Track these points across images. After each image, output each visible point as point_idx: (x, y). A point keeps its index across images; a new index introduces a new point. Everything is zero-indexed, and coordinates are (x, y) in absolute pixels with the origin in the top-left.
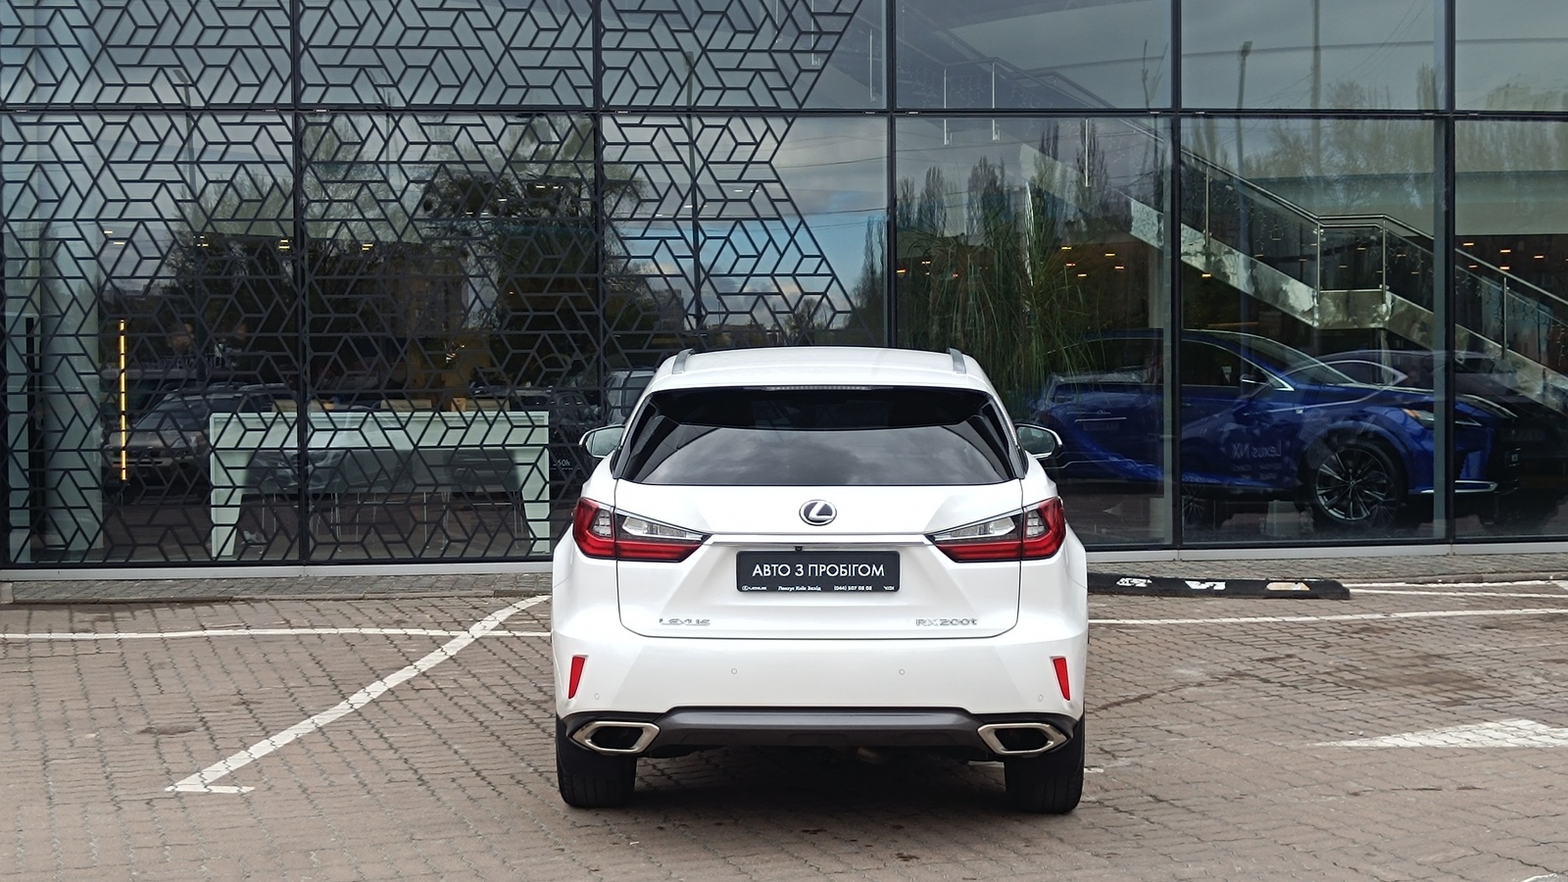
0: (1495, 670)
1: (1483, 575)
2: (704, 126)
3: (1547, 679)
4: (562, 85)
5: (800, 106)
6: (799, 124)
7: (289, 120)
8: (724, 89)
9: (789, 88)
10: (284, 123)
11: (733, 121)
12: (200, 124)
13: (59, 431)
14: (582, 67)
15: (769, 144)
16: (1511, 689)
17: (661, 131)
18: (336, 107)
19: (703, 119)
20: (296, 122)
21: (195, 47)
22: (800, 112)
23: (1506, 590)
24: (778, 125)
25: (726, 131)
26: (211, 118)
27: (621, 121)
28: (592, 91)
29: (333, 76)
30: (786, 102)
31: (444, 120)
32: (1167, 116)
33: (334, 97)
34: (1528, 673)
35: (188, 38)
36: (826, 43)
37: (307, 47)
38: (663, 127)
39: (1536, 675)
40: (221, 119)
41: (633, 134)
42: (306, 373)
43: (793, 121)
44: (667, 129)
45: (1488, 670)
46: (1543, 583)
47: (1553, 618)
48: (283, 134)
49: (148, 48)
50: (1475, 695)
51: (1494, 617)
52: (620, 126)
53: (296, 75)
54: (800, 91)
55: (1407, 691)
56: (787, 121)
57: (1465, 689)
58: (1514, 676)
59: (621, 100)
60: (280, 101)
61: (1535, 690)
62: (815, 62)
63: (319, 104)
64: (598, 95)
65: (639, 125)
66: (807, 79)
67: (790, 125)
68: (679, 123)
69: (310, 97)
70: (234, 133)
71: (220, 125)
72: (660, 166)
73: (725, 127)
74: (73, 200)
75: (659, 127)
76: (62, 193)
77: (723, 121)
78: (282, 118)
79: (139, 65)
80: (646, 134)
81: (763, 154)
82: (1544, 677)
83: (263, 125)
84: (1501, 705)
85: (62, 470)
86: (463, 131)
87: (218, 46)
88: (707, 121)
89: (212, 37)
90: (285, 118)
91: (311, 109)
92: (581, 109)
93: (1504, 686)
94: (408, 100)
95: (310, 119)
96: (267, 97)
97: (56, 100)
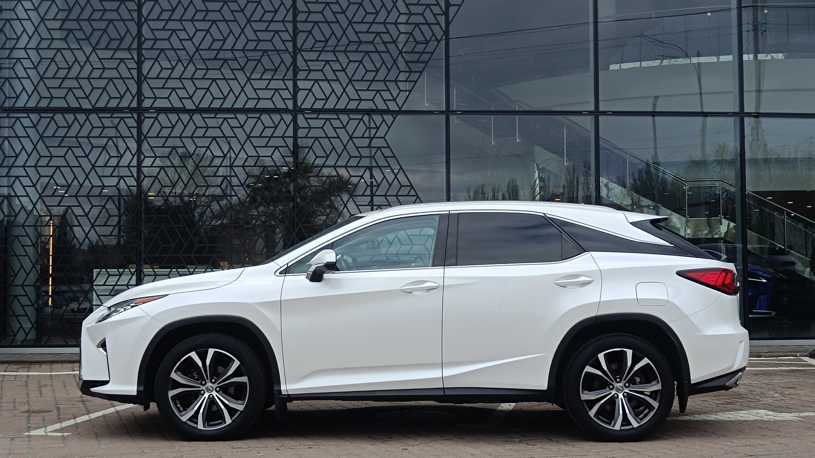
0: (755, 391)
1: (762, 354)
2: (350, 119)
3: (781, 394)
4: (277, 98)
5: (400, 109)
6: (399, 117)
7: (135, 116)
8: (361, 100)
9: (394, 100)
10: (133, 117)
11: (364, 117)
12: (90, 118)
13: (13, 276)
14: (287, 89)
15: (384, 128)
16: (761, 399)
17: (328, 121)
18: (160, 109)
19: (350, 116)
20: (139, 117)
21: (88, 78)
22: (400, 112)
23: (775, 360)
24: (389, 118)
25: (362, 121)
26: (96, 115)
27: (307, 116)
28: (292, 101)
29: (159, 93)
30: (393, 106)
31: (215, 116)
32: (591, 115)
33: (160, 104)
34: (772, 393)
35: (85, 73)
36: (414, 77)
37: (146, 78)
38: (329, 119)
39: (776, 393)
40: (100, 115)
41: (313, 123)
42: (141, 246)
43: (396, 117)
44: (331, 120)
45: (751, 391)
46: (794, 358)
47: (793, 371)
48: (132, 123)
49: (64, 79)
50: (740, 401)
51: (762, 370)
52: (306, 119)
53: (139, 93)
54: (400, 101)
55: (704, 399)
56: (393, 117)
57: (735, 398)
58: (764, 394)
59: (307, 105)
60: (131, 106)
61: (773, 399)
62: (408, 86)
63: (151, 108)
64: (295, 103)
65: (316, 118)
66: (403, 95)
67: (395, 118)
68: (337, 118)
69: (147, 104)
70: (107, 122)
71: (100, 118)
72: (327, 139)
73: (361, 119)
74: (23, 156)
75: (327, 119)
76: (18, 153)
77: (360, 117)
78: (132, 115)
79: (59, 87)
80: (320, 123)
81: (381, 133)
82: (780, 394)
83: (122, 118)
84: (752, 404)
85: (13, 296)
86: (225, 121)
87: (100, 78)
88: (352, 116)
89: (97, 73)
90: (134, 115)
91: (147, 110)
92: (286, 111)
93: (758, 397)
94: (197, 105)
95: (146, 115)
96: (125, 103)
97: (16, 105)
